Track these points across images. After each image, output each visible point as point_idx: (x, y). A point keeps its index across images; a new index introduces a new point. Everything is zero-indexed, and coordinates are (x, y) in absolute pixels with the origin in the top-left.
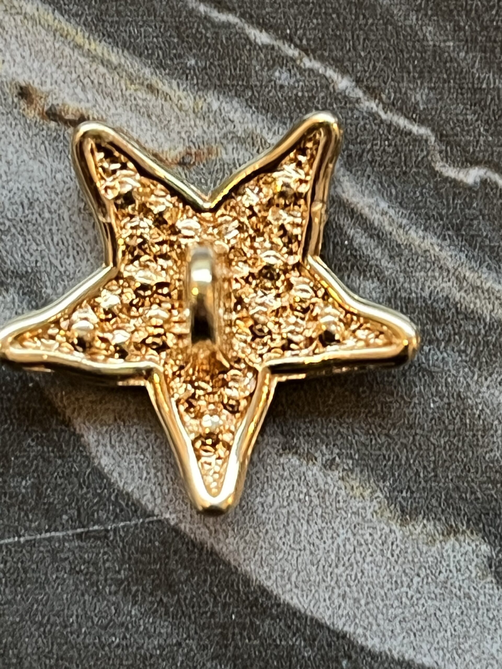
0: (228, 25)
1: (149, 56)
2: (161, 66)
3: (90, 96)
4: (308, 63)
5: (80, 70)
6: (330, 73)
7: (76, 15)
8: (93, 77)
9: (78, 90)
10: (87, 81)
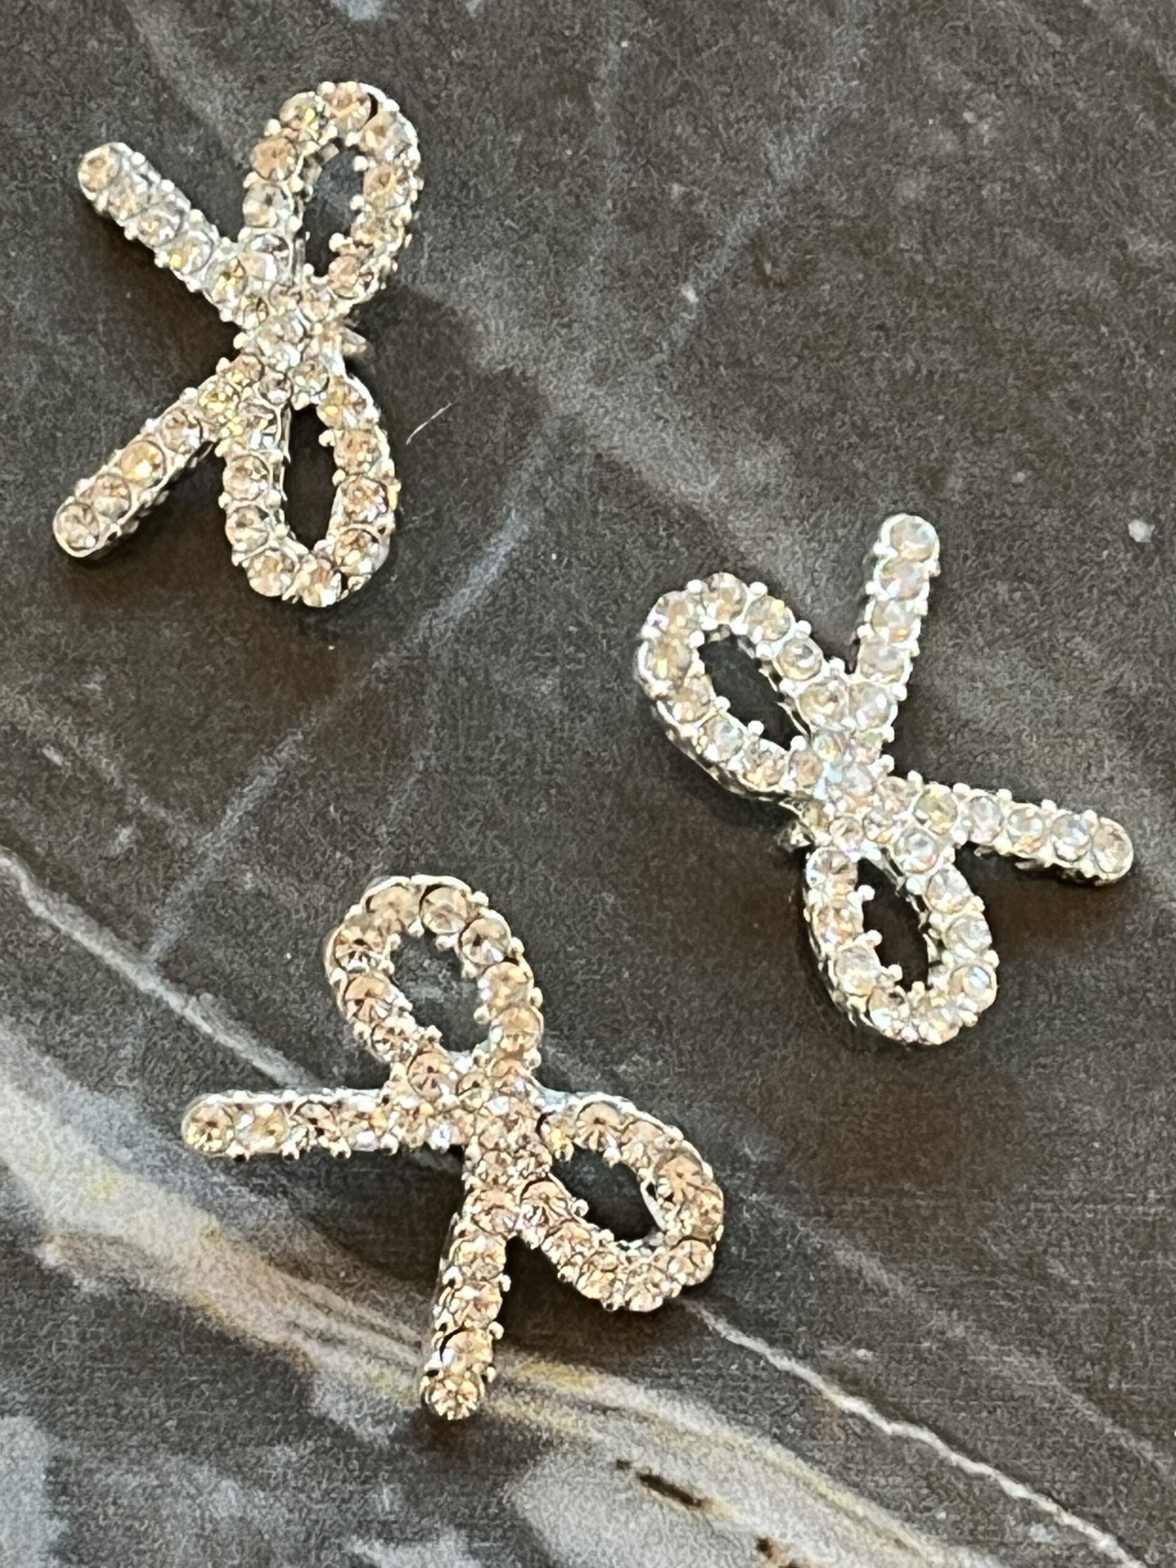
0: (981, 1477)
1: (897, 1508)
2: (909, 1519)
3: (833, 1549)
4: (1067, 1519)
5: (822, 1521)
6: (1091, 1531)
7: (819, 1462)
8: (838, 1529)
9: (821, 1544)
10: (829, 1533)
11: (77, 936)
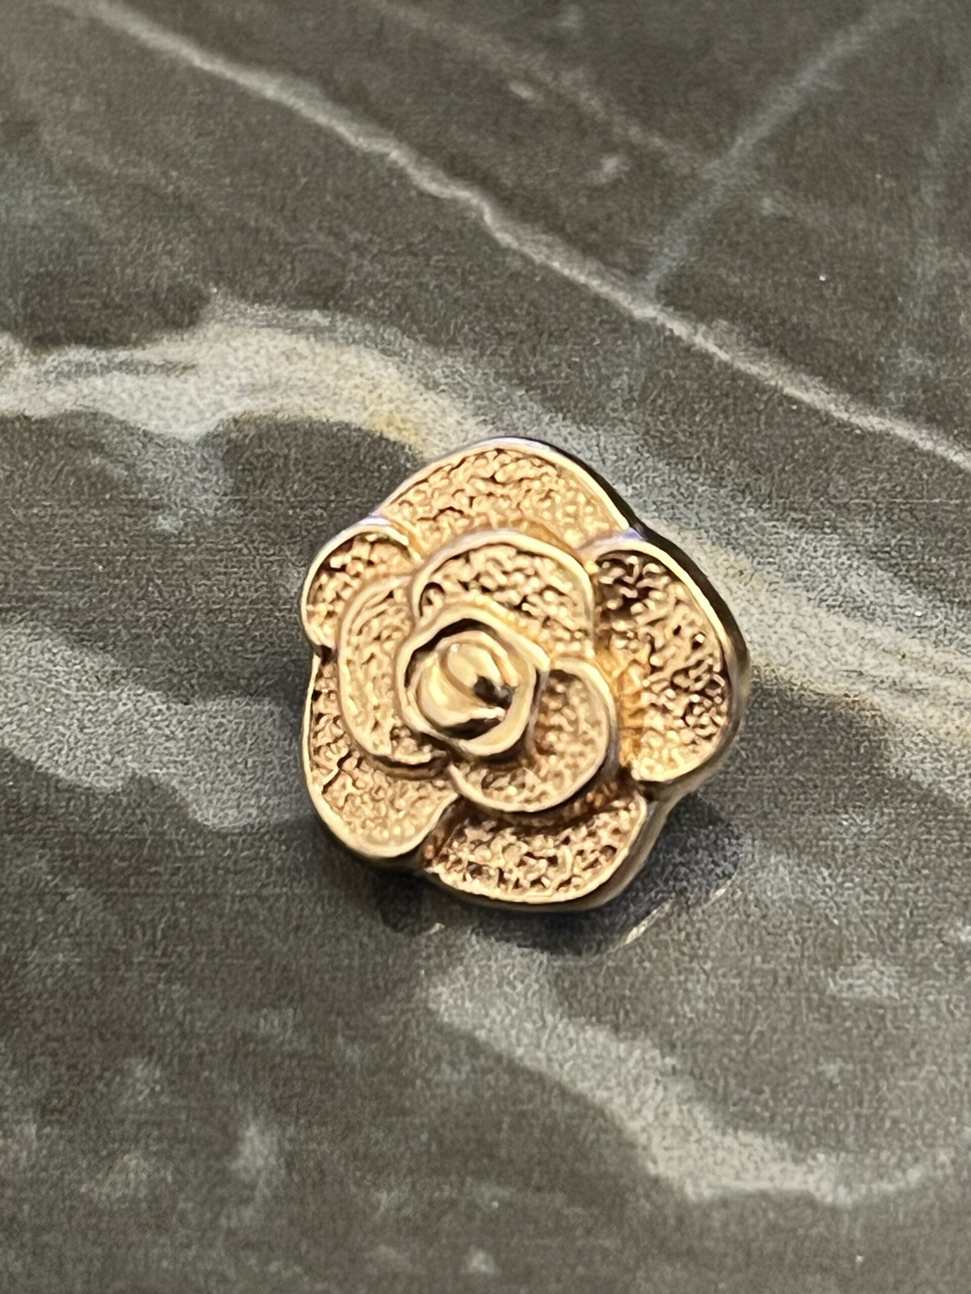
11: (556, 265)
